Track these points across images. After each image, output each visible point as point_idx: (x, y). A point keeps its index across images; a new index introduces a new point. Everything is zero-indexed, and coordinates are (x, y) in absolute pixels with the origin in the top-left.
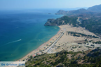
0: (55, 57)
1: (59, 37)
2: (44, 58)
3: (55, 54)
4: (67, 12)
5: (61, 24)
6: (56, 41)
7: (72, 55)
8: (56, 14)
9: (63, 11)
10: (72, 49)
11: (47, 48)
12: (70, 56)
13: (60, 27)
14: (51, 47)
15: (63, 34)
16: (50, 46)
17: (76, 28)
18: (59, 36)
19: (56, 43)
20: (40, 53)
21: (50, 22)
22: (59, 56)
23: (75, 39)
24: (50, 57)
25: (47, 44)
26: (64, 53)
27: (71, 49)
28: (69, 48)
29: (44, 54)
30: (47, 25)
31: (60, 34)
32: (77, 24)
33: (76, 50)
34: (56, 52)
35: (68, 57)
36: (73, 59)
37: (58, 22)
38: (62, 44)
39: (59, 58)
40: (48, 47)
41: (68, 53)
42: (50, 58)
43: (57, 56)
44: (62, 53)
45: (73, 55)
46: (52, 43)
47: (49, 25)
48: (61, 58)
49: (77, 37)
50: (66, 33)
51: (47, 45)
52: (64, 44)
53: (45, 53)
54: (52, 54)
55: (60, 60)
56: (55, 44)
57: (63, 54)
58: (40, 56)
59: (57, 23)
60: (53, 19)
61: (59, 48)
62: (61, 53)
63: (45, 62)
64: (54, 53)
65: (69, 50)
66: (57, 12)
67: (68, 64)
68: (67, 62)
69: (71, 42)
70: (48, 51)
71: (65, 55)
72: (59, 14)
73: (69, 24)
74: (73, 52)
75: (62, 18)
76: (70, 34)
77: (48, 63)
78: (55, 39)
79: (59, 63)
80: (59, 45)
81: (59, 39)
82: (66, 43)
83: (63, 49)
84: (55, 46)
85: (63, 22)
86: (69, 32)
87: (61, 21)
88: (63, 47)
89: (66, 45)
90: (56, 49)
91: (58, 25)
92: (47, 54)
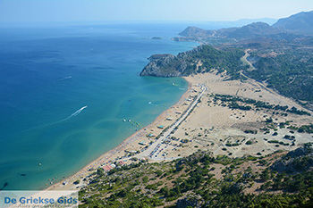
0: (174, 172)
1: (185, 112)
2: (138, 177)
3: (172, 162)
4: (209, 32)
5: (191, 70)
6: (176, 125)
7: (224, 167)
8: (177, 39)
9: (197, 30)
10: (226, 147)
11: (147, 144)
12: (221, 170)
13: (188, 79)
14: (160, 140)
15: (199, 101)
16: (157, 138)
17: (238, 82)
18: (186, 107)
19: (176, 128)
20: (127, 161)
21: (159, 64)
22: (186, 171)
23: (234, 118)
24: (158, 174)
25: (148, 131)
26: (202, 161)
27: (222, 147)
28: (216, 145)
29: (137, 162)
30: (148, 74)
31: (189, 103)
32: (241, 72)
33: (237, 152)
34: (176, 158)
35: (211, 172)
36: (228, 180)
37: (184, 66)
38: (196, 134)
39: (184, 175)
40: (151, 143)
41: (212, 160)
42: (158, 176)
43: (179, 169)
44: (196, 162)
45: (229, 166)
46: (165, 131)
47: (155, 75)
48: (192, 176)
49: (240, 111)
50: (207, 99)
51: (148, 136)
52: (202, 132)
53: (143, 161)
54: (163, 164)
55: (189, 181)
56: (172, 133)
57: (199, 164)
58: (125, 168)
59: (178, 68)
60: (167, 55)
61: (184, 144)
62: (191, 161)
63: (143, 187)
64: (169, 159)
65: (216, 152)
66: (180, 34)
67: (213, 193)
68: (210, 189)
69: (224, 128)
70: (152, 154)
71: (204, 168)
72: (187, 40)
73: (217, 71)
74: (230, 156)
75: (194, 52)
76: (219, 102)
77: (151, 191)
78: (173, 118)
79: (185, 191)
80: (187, 134)
81: (186, 117)
82: (208, 128)
83: (197, 149)
84: (173, 139)
85: (197, 66)
86: (217, 95)
87: (191, 61)
88: (198, 141)
89: (206, 136)
90: (177, 148)
91: (182, 74)
92: (149, 162)
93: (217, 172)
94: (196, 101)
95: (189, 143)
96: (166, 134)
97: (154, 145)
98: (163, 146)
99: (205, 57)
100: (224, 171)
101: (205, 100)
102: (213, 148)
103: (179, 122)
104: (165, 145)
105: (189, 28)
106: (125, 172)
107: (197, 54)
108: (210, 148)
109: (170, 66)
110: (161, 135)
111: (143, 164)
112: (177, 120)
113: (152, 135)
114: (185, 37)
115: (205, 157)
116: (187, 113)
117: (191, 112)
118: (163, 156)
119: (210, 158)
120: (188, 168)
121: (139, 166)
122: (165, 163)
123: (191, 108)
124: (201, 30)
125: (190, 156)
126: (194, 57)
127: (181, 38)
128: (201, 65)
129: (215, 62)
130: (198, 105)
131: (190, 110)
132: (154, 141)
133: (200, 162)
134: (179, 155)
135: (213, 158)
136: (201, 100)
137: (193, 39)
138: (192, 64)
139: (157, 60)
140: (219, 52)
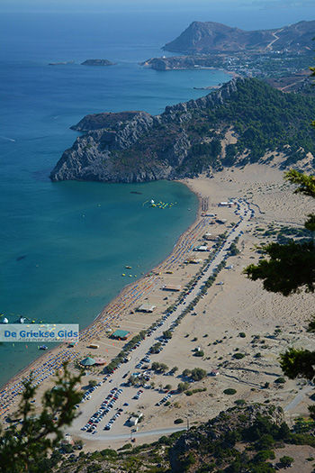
1: (192, 285)
3: (157, 445)
4: (257, 38)
6: (166, 327)
8: (158, 66)
9: (222, 33)
13: (199, 185)
14: (117, 377)
15: (233, 251)
16: (108, 371)
18: (193, 270)
19: (167, 336)
25: (80, 350)
27: (309, 391)
30: (74, 175)
31: (201, 258)
34: (169, 429)
37: (183, 147)
38: (226, 351)
40: (91, 387)
41: (282, 434)
44: (229, 440)
46: (132, 345)
47: (92, 178)
51: (82, 366)
52: (243, 344)
53: (65, 448)
54: (130, 453)
56: (154, 350)
57: (240, 447)
59: (165, 153)
60: (130, 116)
61: (194, 385)
62: (215, 438)
65: (292, 406)
66: (167, 48)
71: (257, 460)
72: (189, 64)
73: (280, 158)
75: (212, 101)
78: (156, 305)
80: (198, 354)
81: (195, 302)
82: (262, 333)
83: (233, 398)
84: (159, 369)
85: (223, 144)
86: (285, 230)
87: (204, 131)
88: (235, 373)
89: (258, 356)
90: (172, 399)
91: (179, 172)
92: (85, 450)
94: (223, 253)
95: (207, 382)
96: (135, 356)
98: (127, 395)
99: (246, 116)
102: (282, 394)
103: (174, 316)
104: (132, 391)
105: (194, 27)
107: (220, 108)
108: (271, 391)
109: (139, 147)
110: (121, 358)
111: (66, 456)
112: (169, 311)
113: (92, 361)
114: (184, 57)
115: (260, 424)
116: (197, 290)
117: (208, 284)
118: (129, 424)
119: (274, 427)
120: (208, 462)
121: (54, 464)
122: (137, 450)
123: (209, 273)
124: (232, 30)
125: (211, 422)
126: (211, 119)
127: (173, 61)
128: (234, 141)
129: (276, 129)
130: (230, 261)
131: (205, 278)
132: (99, 379)
133: (244, 440)
134: (177, 422)
135: (284, 425)
136: (238, 246)
137: (208, 63)
138: (208, 141)
139: (99, 132)
140: (290, 98)
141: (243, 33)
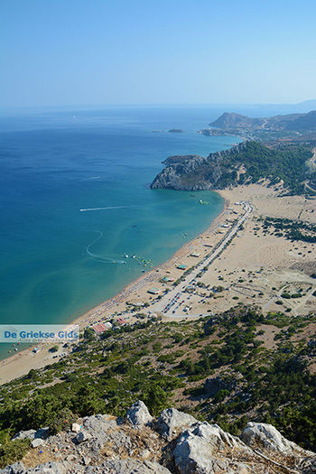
0: (201, 336)
1: (219, 244)
2: (145, 342)
3: (198, 321)
4: (257, 122)
5: (228, 180)
6: (205, 264)
7: (278, 331)
8: (206, 133)
9: (239, 118)
10: (281, 299)
11: (160, 292)
12: (273, 335)
13: (225, 193)
14: (179, 288)
15: (241, 228)
16: (175, 284)
17: (301, 198)
18: (220, 237)
19: (205, 269)
20: (130, 319)
21: (179, 170)
22: (219, 336)
23: (294, 254)
24: (177, 339)
25: (162, 273)
26: (244, 320)
27: (275, 299)
28: (266, 296)
29: (146, 320)
30: (162, 186)
31: (224, 231)
32: (306, 183)
33: (298, 308)
34: (204, 314)
35: (259, 338)
36: (285, 351)
37: (218, 174)
38: (235, 278)
39: (216, 342)
40: (166, 292)
41: (261, 320)
42: (176, 342)
43: (209, 332)
44: (235, 321)
45: (285, 329)
46: (187, 273)
47: (171, 188)
48: (228, 343)
49: (305, 244)
50: (253, 225)
51: (163, 281)
52: (244, 275)
53: (153, 319)
54: (185, 324)
55: (225, 351)
56: (198, 276)
57: (240, 325)
58: (127, 329)
59: (209, 176)
60: (192, 157)
61: (218, 294)
62: (227, 320)
63: (153, 359)
64: (193, 316)
65: (267, 306)
66: (211, 124)
67: (261, 371)
68: (257, 364)
69: (278, 269)
70: (167, 308)
71: (247, 331)
72: (222, 133)
73: (268, 182)
74: (288, 314)
75: (233, 151)
76: (272, 229)
77: (165, 364)
78: (201, 253)
79: (217, 366)
80: (221, 279)
81: (220, 253)
82: (253, 270)
83: (237, 301)
84: (200, 285)
85: (238, 173)
86: (268, 219)
87: (229, 165)
88: (239, 289)
89: (251, 281)
90: (207, 300)
91: (215, 186)
92: (163, 321)
93: (267, 338)
94: (236, 228)
95: (225, 292)
96: (189, 278)
97: (171, 295)
98: (184, 296)
99: (251, 160)
100: (277, 337)
101: (250, 226)
102: (261, 300)
103: (210, 259)
104: (187, 295)
105: (225, 114)
106: (126, 336)
107: (237, 155)
108: (256, 299)
109: (196, 173)
110: (182, 279)
111: (154, 323)
112: (207, 257)
113: (168, 279)
114: (219, 129)
115: (250, 314)
116: (222, 246)
117: (227, 244)
118: (185, 311)
119: (257, 316)
120: (223, 331)
121: (148, 326)
122: (188, 323)
123: (229, 238)
124: (244, 117)
125: (226, 312)
126: (233, 160)
127: (214, 131)
128: (244, 172)
129: (266, 167)
130: (239, 233)
131: (226, 241)
132: (171, 288)
133: (242, 321)
134: (209, 311)
135: (262, 316)
136: (244, 225)
137: (232, 133)
138: (231, 171)
139: (176, 165)
140: (273, 152)
141: (249, 119)
